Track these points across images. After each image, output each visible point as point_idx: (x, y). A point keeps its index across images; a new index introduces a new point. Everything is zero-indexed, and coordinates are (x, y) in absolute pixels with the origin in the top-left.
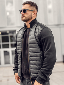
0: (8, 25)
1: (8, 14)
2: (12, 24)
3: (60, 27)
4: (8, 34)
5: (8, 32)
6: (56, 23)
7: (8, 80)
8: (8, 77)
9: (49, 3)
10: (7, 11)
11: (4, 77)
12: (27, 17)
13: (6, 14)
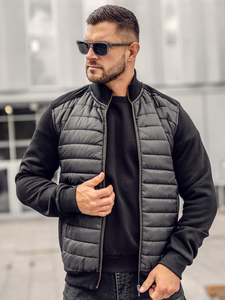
0: (35, 82)
1: (35, 46)
2: (49, 81)
3: (204, 94)
4: (33, 113)
5: (34, 107)
6: (192, 79)
7: (32, 264)
8: (33, 252)
9: (170, 12)
10: (34, 38)
11: (19, 253)
12: (111, 69)
13: (30, 47)
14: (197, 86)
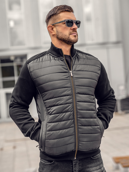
0: (12, 44)
1: (12, 24)
3: (108, 48)
4: (12, 62)
5: (12, 58)
6: (101, 40)
7: (14, 147)
8: (15, 141)
9: (87, 2)
11: (7, 141)
13: (9, 24)
14: (104, 44)
